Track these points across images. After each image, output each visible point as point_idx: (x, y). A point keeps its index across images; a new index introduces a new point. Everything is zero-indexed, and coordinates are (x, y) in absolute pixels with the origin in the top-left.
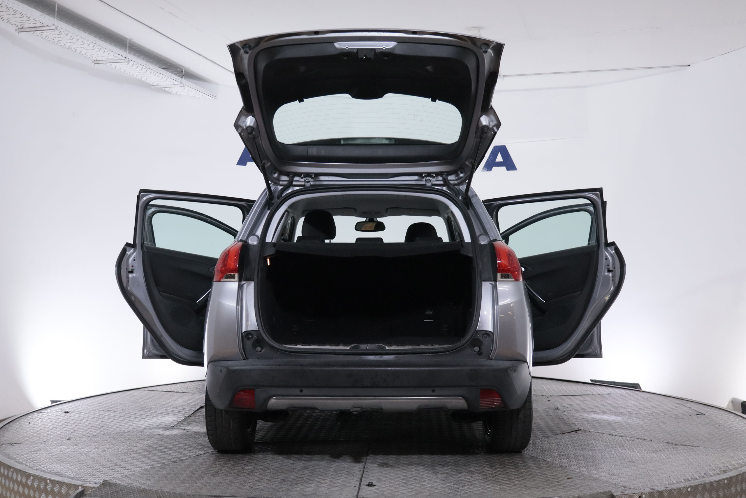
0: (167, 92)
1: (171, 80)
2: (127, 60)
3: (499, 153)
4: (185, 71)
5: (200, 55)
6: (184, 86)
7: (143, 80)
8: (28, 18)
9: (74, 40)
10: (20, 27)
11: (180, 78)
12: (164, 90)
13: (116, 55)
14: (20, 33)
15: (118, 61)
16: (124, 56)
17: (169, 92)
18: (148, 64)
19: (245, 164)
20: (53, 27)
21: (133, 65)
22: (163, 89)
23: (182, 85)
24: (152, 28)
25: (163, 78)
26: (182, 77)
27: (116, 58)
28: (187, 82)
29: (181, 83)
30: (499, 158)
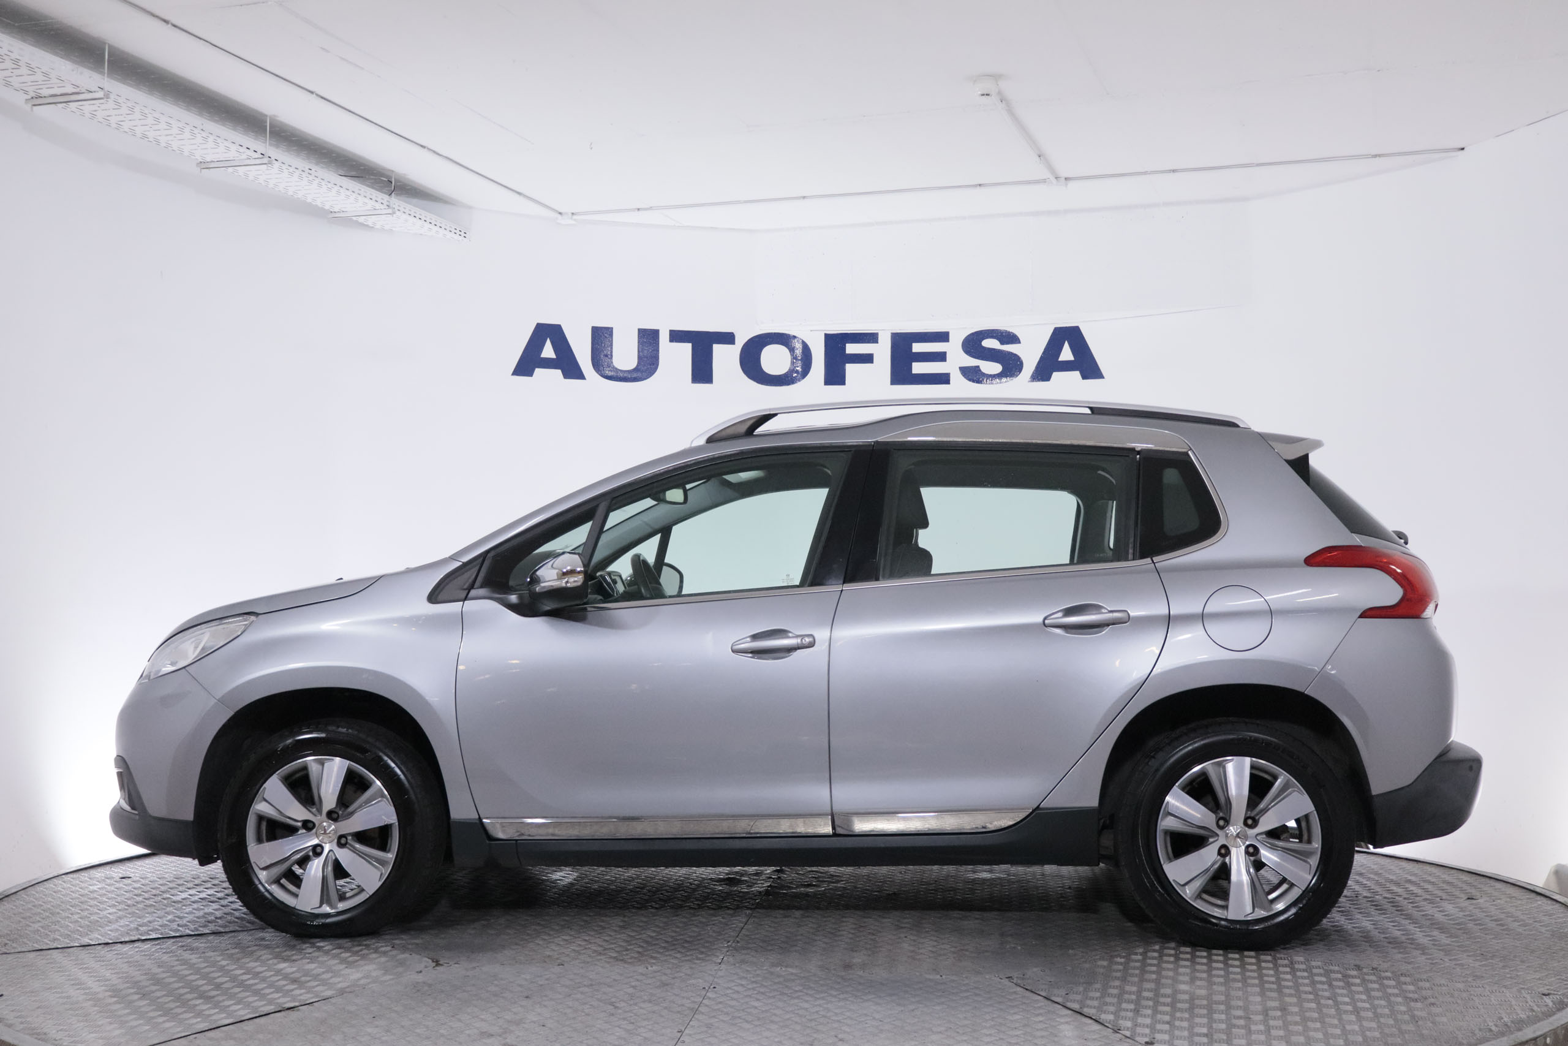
0: (362, 225)
1: (367, 200)
2: (266, 160)
3: (1066, 343)
4: (396, 181)
5: (422, 146)
6: (394, 213)
7: (309, 200)
8: (45, 74)
9: (150, 120)
10: (33, 94)
11: (386, 197)
12: (357, 222)
13: (242, 150)
14: (35, 108)
15: (248, 162)
16: (259, 152)
17: (367, 226)
18: (314, 168)
19: (529, 373)
20: (100, 94)
21: (281, 170)
22: (354, 218)
23: (390, 211)
24: (312, 92)
25: (348, 197)
26: (390, 194)
27: (244, 156)
28: (403, 204)
29: (388, 206)
30: (1066, 354)
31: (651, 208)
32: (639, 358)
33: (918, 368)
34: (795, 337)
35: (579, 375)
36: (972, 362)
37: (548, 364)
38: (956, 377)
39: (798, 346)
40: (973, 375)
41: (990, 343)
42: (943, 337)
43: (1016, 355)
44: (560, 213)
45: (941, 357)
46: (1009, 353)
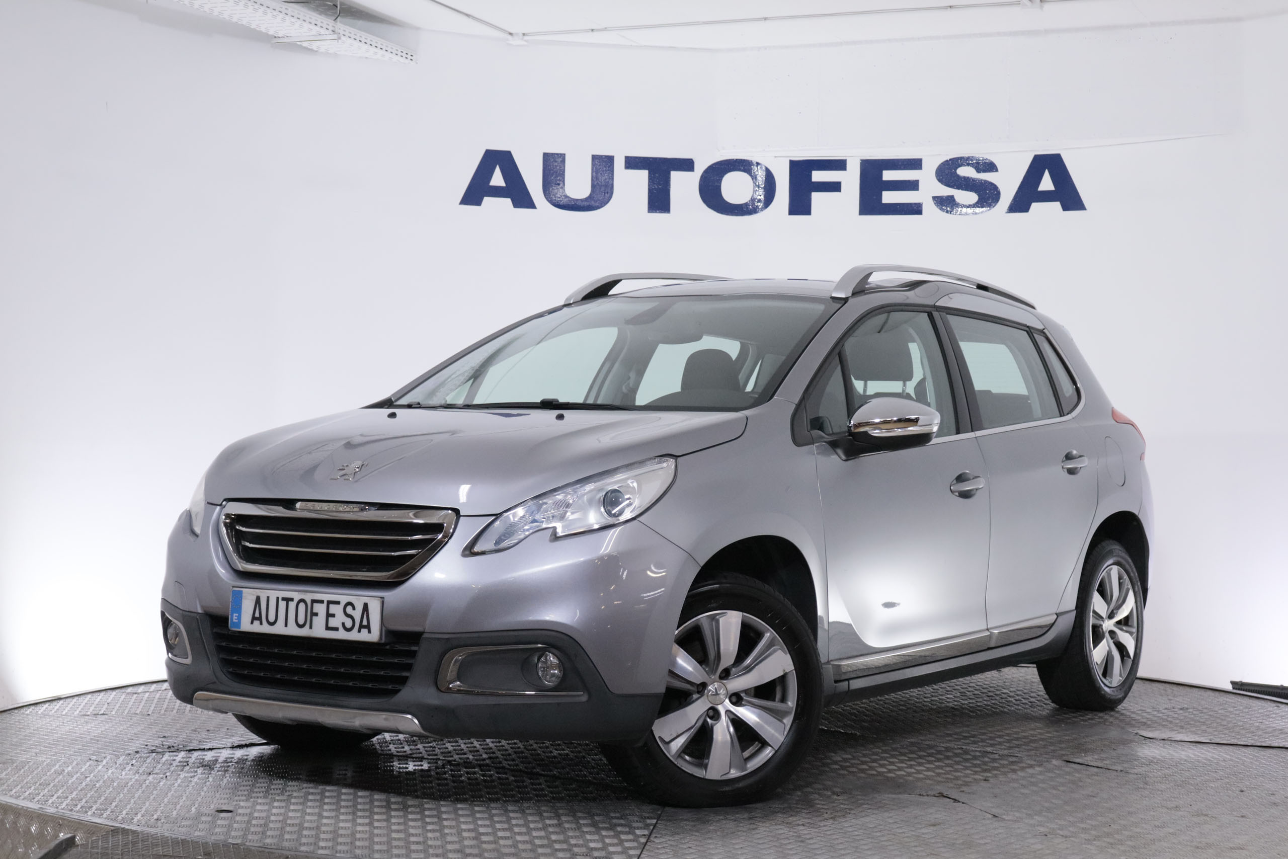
0: (306, 48)
1: (312, 26)
3: (1047, 171)
4: (342, 4)
6: (339, 38)
7: (253, 26)
11: (331, 22)
12: (301, 46)
17: (311, 50)
19: (478, 203)
22: (298, 43)
23: (335, 36)
25: (293, 23)
26: (336, 19)
28: (348, 29)
29: (333, 31)
30: (1046, 184)
31: (605, 29)
32: (593, 186)
33: (889, 197)
34: (758, 164)
35: (530, 204)
36: (946, 191)
37: (497, 192)
38: (929, 207)
39: (761, 175)
40: (946, 203)
41: (965, 172)
42: (915, 164)
43: (992, 184)
44: (511, 34)
45: (913, 186)
46: (986, 182)
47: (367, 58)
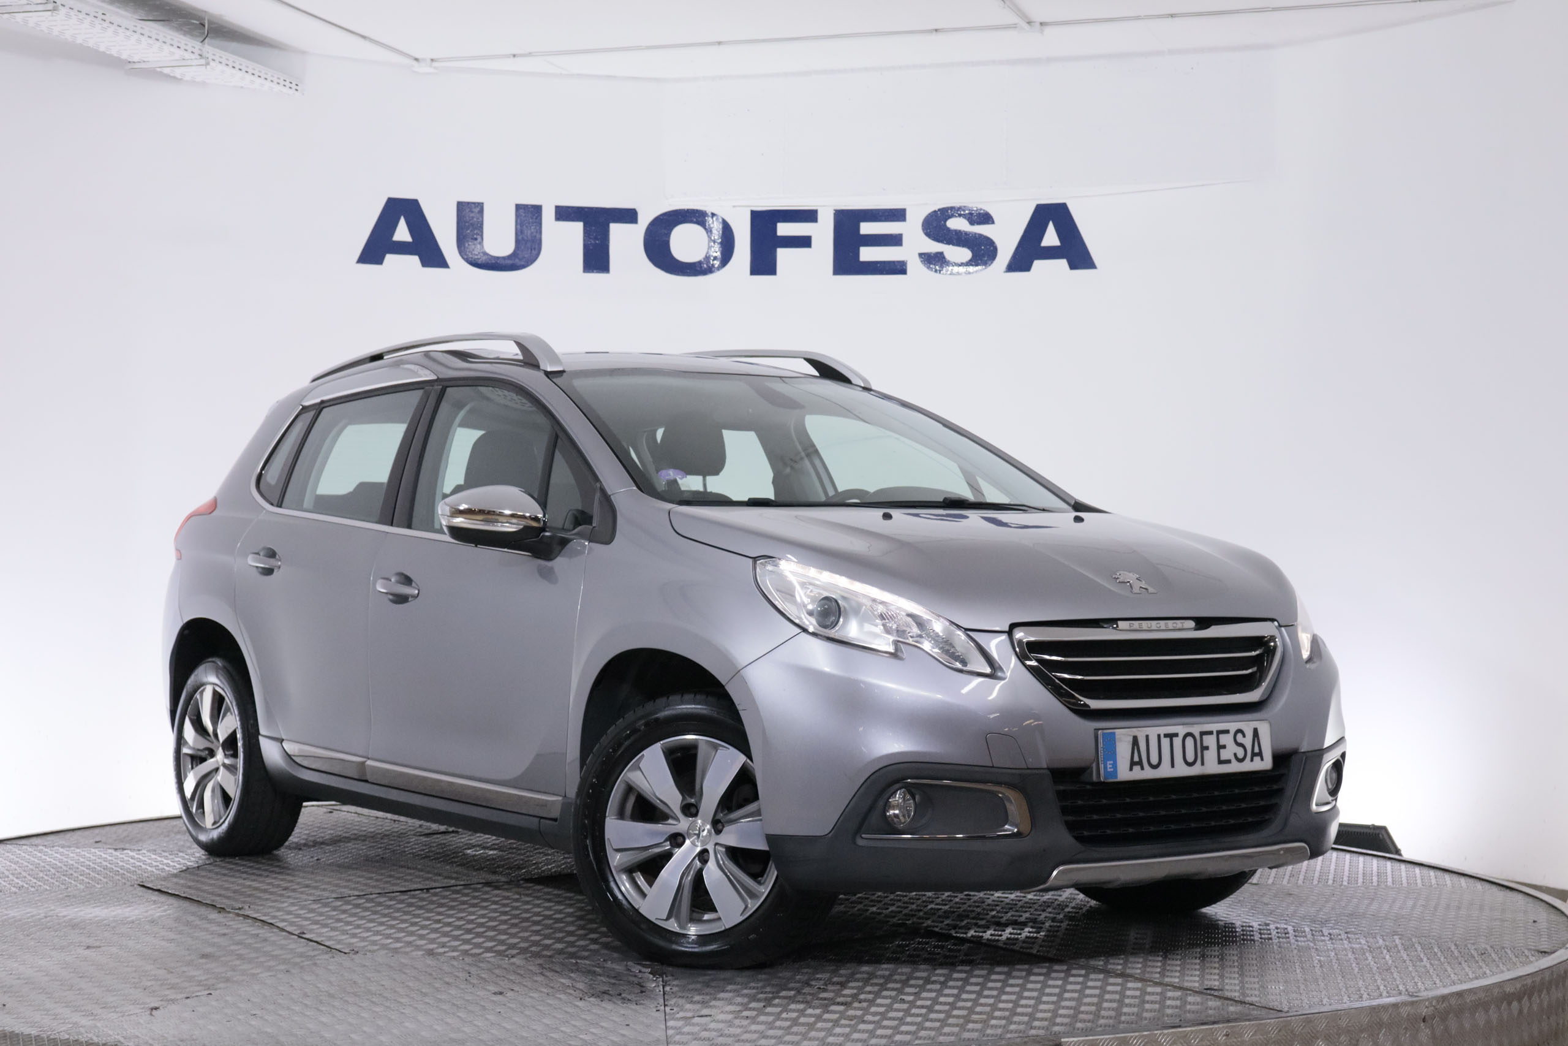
0: (168, 76)
1: (174, 50)
3: (1051, 224)
4: (210, 22)
6: (208, 64)
7: (102, 49)
11: (198, 44)
12: (161, 73)
15: (29, 8)
17: (175, 78)
18: (109, 12)
19: (379, 261)
21: (68, 16)
22: (158, 69)
23: (203, 61)
25: (148, 44)
26: (203, 40)
28: (218, 52)
29: (200, 55)
30: (1051, 238)
31: (530, 54)
32: (517, 241)
33: (868, 254)
34: (713, 215)
35: (440, 262)
36: (934, 247)
37: (402, 248)
38: (915, 266)
39: (716, 227)
40: (934, 260)
41: (956, 224)
42: (898, 215)
43: (988, 238)
44: (416, 60)
45: (895, 240)
46: (981, 235)
47: (242, 87)
